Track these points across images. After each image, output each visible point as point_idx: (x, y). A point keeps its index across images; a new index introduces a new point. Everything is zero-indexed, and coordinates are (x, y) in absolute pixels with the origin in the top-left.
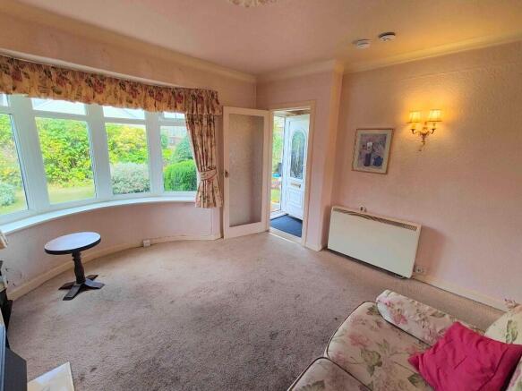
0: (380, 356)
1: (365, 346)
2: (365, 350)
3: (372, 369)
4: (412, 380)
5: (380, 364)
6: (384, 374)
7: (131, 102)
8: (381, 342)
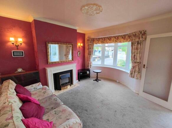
0: (57, 114)
1: (62, 112)
2: (60, 111)
3: (55, 111)
4: (48, 119)
5: (55, 114)
6: (53, 113)
7: (116, 41)
8: (61, 117)
